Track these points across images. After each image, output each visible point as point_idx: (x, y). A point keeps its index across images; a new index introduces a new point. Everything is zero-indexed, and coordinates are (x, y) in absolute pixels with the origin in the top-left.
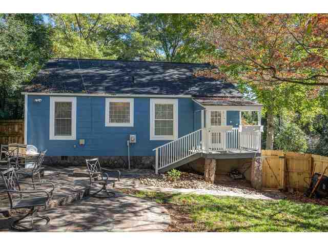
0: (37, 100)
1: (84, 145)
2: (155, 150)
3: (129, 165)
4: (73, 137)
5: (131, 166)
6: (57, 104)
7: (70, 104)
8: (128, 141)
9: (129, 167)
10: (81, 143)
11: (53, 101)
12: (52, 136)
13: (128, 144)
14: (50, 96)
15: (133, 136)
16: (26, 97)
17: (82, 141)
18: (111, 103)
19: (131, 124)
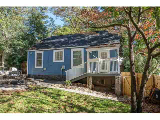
0: (31, 53)
3: (62, 79)
4: (42, 67)
5: (63, 80)
6: (37, 54)
7: (41, 54)
9: (62, 80)
10: (44, 70)
11: (36, 53)
12: (36, 67)
14: (35, 51)
15: (64, 66)
16: (28, 52)
17: (45, 69)
18: (56, 52)
19: (63, 61)
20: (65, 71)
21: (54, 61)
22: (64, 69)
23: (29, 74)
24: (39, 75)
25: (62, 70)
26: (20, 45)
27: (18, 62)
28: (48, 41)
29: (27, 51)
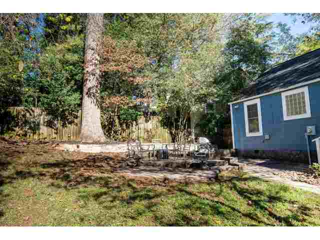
0: (236, 107)
1: (269, 140)
2: (315, 141)
4: (260, 133)
6: (248, 107)
7: (256, 105)
8: (306, 134)
11: (246, 104)
12: (248, 135)
13: (306, 137)
14: (243, 102)
15: (310, 127)
16: (231, 106)
17: (267, 137)
18: (287, 97)
19: (308, 115)
20: (313, 141)
21: (286, 118)
22: (313, 133)
23: (236, 149)
24: (257, 151)
25: (309, 136)
26: (213, 95)
27: (216, 127)
28: (272, 76)
29: (229, 104)
